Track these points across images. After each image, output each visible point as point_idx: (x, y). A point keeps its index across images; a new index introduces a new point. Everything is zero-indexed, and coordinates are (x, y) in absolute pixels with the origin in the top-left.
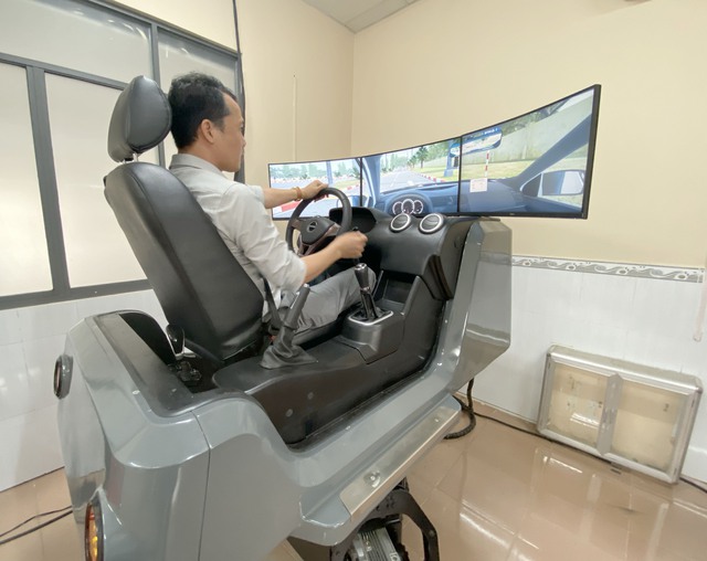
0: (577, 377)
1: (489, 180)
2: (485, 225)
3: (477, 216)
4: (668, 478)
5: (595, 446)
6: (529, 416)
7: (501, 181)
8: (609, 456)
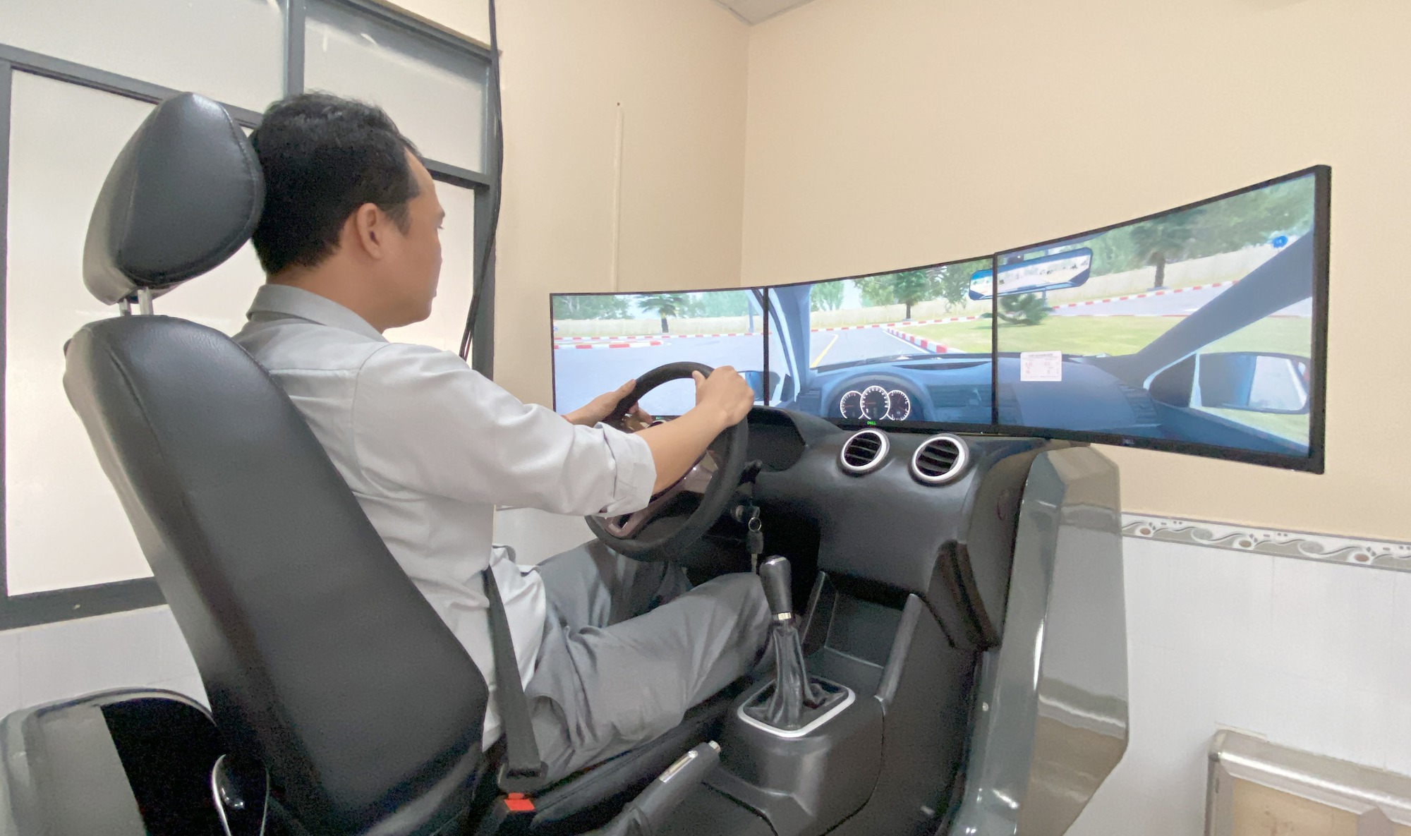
1: (1066, 358)
7: (1093, 360)
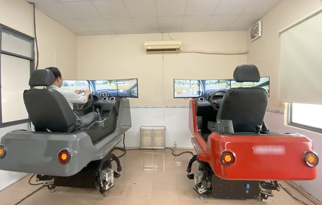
0: (147, 132)
1: (123, 90)
2: (124, 99)
3: (122, 97)
4: (163, 148)
5: (151, 146)
6: (139, 146)
7: (125, 90)
8: (154, 148)
